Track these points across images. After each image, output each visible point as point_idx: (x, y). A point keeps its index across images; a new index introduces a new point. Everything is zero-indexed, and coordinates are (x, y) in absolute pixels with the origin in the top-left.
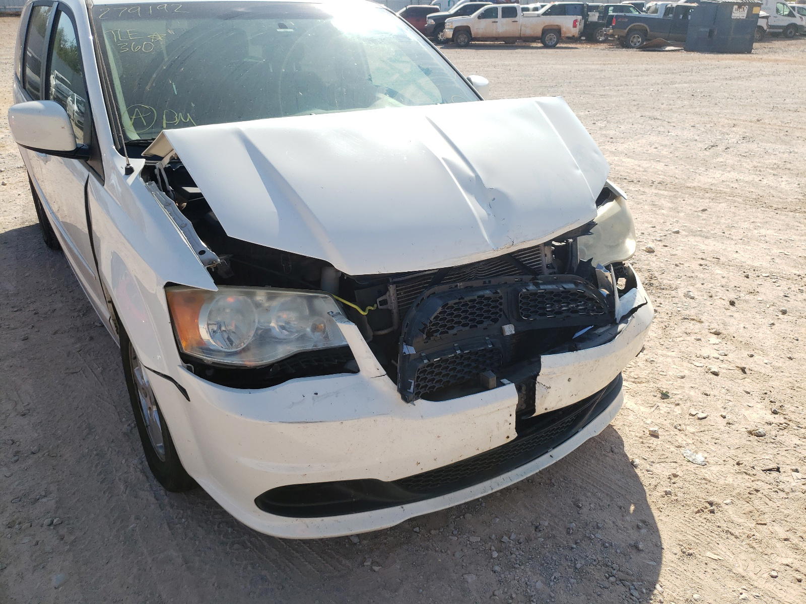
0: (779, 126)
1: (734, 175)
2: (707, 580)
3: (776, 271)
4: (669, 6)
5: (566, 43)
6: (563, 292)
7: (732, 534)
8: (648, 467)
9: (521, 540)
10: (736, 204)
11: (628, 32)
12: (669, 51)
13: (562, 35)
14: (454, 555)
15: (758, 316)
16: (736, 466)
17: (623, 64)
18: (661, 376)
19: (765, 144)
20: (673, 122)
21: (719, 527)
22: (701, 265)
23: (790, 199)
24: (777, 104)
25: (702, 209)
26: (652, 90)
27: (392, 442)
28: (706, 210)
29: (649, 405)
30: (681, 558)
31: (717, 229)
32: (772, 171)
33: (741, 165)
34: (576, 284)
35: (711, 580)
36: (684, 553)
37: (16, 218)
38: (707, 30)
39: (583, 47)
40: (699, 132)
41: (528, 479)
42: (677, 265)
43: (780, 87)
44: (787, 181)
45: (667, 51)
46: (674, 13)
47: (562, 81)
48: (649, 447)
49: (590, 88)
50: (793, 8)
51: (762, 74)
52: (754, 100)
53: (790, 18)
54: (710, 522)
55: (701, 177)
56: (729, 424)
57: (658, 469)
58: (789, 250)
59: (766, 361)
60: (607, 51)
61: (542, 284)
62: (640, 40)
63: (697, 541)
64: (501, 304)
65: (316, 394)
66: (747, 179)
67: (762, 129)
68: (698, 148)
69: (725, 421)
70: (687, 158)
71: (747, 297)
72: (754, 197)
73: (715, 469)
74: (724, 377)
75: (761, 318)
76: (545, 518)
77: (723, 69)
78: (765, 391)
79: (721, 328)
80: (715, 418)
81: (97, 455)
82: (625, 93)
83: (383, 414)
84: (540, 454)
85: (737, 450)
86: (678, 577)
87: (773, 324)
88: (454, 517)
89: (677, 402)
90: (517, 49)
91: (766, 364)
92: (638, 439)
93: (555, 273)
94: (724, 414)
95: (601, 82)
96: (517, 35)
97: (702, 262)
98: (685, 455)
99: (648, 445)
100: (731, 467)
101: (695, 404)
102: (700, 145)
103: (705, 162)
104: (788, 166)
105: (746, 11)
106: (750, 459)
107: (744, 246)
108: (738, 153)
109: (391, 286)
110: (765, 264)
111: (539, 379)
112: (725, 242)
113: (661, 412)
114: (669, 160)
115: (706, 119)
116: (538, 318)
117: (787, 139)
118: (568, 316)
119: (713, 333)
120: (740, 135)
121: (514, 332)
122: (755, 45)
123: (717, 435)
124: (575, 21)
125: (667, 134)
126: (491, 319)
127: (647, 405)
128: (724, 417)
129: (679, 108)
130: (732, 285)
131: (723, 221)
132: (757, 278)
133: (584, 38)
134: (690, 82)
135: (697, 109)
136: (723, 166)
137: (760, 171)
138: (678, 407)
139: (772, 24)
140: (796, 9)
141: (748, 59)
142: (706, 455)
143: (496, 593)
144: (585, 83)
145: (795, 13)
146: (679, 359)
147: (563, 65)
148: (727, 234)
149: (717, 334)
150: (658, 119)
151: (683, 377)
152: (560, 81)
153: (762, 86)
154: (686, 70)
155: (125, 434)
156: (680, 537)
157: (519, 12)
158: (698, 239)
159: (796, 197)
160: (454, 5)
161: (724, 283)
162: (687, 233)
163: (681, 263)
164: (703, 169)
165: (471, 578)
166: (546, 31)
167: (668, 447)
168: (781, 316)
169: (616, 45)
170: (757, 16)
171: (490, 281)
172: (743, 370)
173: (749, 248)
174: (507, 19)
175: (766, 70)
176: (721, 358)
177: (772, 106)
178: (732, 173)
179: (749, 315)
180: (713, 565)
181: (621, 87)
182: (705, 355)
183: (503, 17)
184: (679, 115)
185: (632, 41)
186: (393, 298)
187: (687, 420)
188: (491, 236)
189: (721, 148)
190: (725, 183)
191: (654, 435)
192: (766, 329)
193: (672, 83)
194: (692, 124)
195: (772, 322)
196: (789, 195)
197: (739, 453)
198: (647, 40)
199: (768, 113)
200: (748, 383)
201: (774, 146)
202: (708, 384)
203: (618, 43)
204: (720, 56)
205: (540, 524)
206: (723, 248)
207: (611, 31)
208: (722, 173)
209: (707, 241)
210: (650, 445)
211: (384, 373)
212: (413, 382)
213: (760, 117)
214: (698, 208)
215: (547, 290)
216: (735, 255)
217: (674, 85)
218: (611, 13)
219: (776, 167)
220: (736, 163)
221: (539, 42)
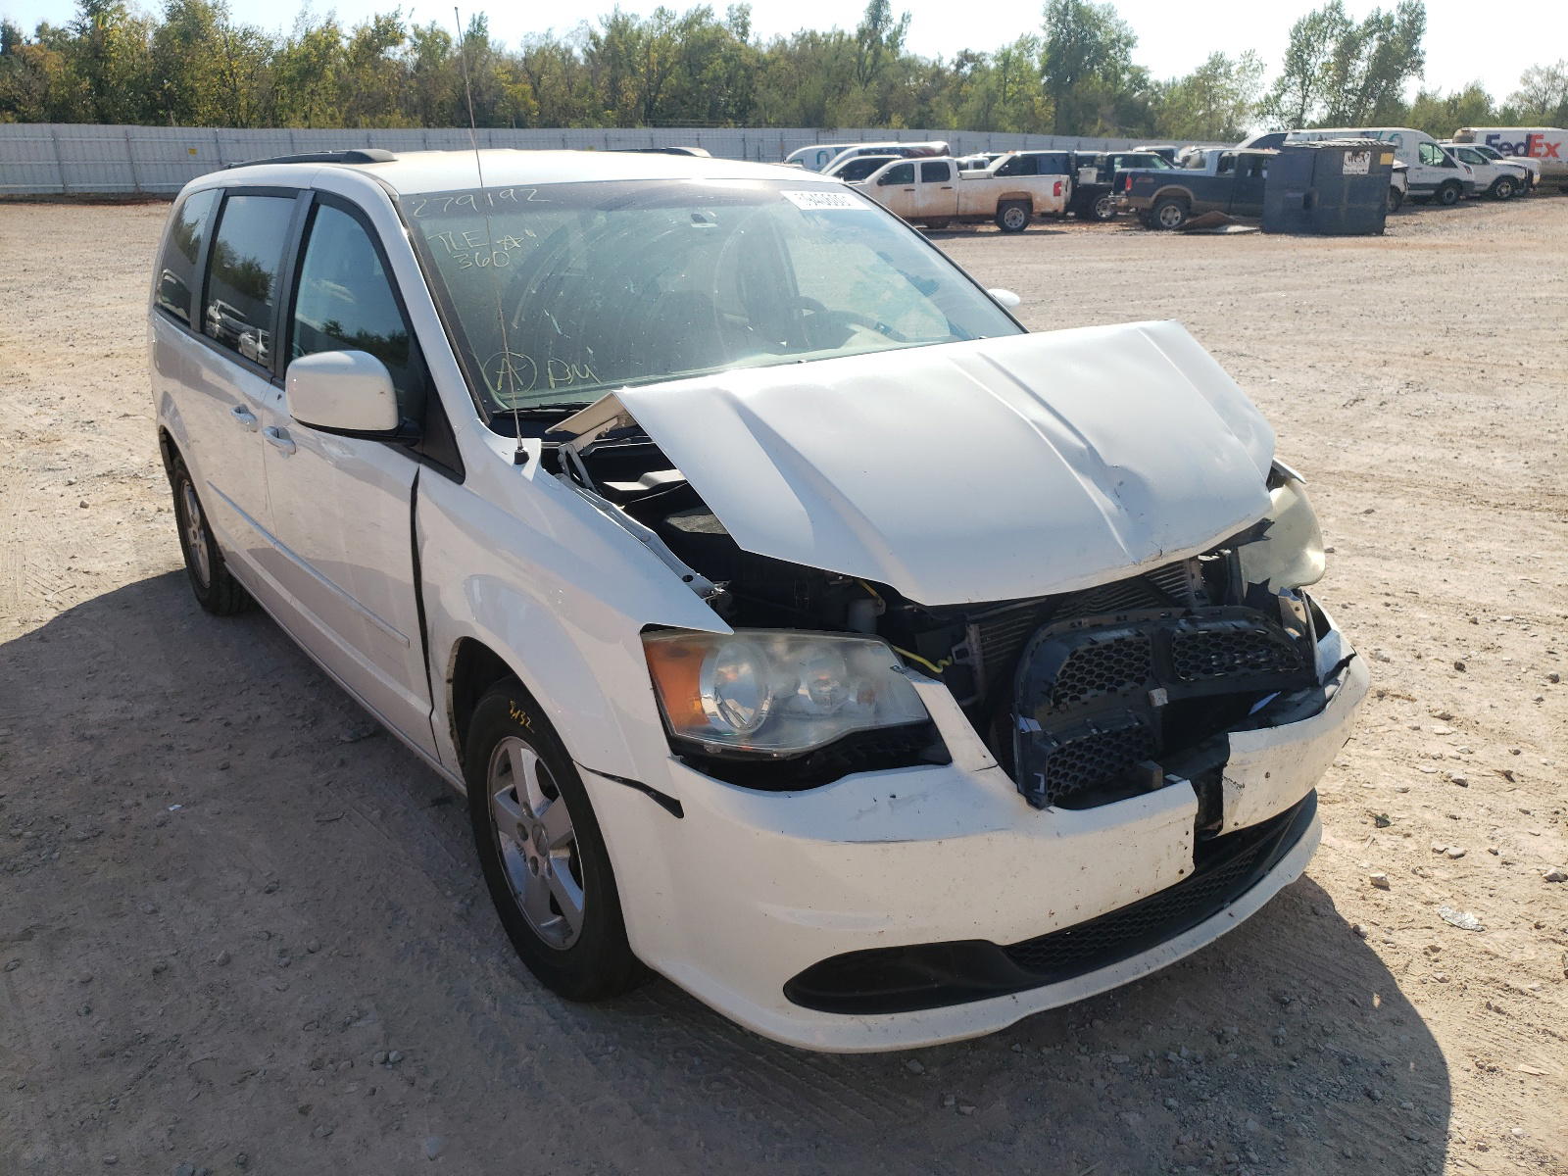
0: (1465, 362)
1: (1406, 450)
2: (1529, 1105)
3: (1522, 610)
4: (1226, 154)
5: (1042, 223)
6: (1236, 633)
7: (1554, 1035)
8: (1386, 937)
9: (1199, 1058)
10: (1423, 499)
11: (1155, 201)
12: (1235, 233)
13: (1036, 210)
14: (1092, 1085)
15: (1509, 687)
16: (1535, 931)
17: (1155, 259)
18: (1366, 791)
19: (1450, 395)
20: (1274, 360)
21: (1529, 1025)
22: (1388, 605)
23: (1518, 489)
24: (1454, 323)
25: (1365, 509)
26: (1220, 303)
27: (1015, 877)
28: (1373, 511)
29: (1357, 837)
30: (1479, 1077)
31: (1401, 544)
32: (1473, 442)
33: (1414, 431)
34: (1251, 621)
35: (1535, 1106)
36: (1482, 1067)
37: (128, 564)
38: (1301, 195)
39: (1073, 231)
40: (1324, 376)
41: (1183, 962)
42: (1344, 607)
43: (1451, 294)
44: (1503, 457)
45: (1230, 234)
46: (1236, 166)
47: (1052, 292)
48: (1378, 906)
49: (1105, 304)
50: (1451, 150)
51: (1414, 271)
52: (1409, 318)
53: (1446, 170)
54: (1513, 1018)
55: (1347, 454)
56: (1506, 863)
57: (1401, 938)
58: (1536, 575)
59: (1544, 761)
60: (1120, 236)
61: (1201, 621)
62: (1178, 214)
63: (1499, 1049)
64: (1147, 653)
65: (894, 797)
66: (1431, 456)
67: (1438, 369)
68: (1331, 404)
69: (1497, 860)
70: (1315, 422)
71: (1483, 656)
72: (1452, 486)
73: (1499, 935)
74: (1478, 789)
75: (1517, 690)
76: (1230, 1023)
77: (1341, 264)
78: (1556, 809)
79: (1450, 709)
80: (1478, 854)
81: (423, 951)
82: (1173, 311)
83: (1002, 829)
84: (1213, 911)
85: (1531, 905)
86: (1480, 1104)
87: (1540, 699)
88: (1074, 1026)
89: (1405, 832)
90: (954, 237)
91: (1545, 764)
92: (1354, 892)
93: (1207, 605)
94: (1494, 848)
95: (1124, 293)
96: (952, 212)
97: (1388, 600)
98: (1443, 916)
99: (1374, 902)
100: (1524, 930)
101: (1439, 833)
102: (1332, 399)
103: (1348, 429)
104: (1500, 431)
105: (1368, 161)
106: (1556, 918)
107: (1454, 571)
108: (1405, 412)
109: (972, 626)
110: (1500, 601)
111: (1226, 772)
112: (1419, 565)
113: (1383, 848)
114: (1283, 426)
115: (1331, 353)
116: (1202, 676)
117: (1487, 384)
118: (1244, 674)
119: (1439, 717)
120: (1400, 380)
121: (1166, 702)
122: (1390, 220)
123: (1490, 883)
124: (1058, 185)
125: (1268, 381)
126: (1135, 678)
127: (1355, 838)
128: (1496, 854)
129: (1277, 335)
130: (1451, 636)
131: (1406, 528)
132: (1493, 624)
133: (1072, 214)
134: (1285, 288)
135: (1312, 336)
136: (1384, 434)
137: (1451, 441)
138: (1409, 839)
139: (1413, 182)
140: (1456, 153)
141: (1381, 246)
142: (1480, 915)
143: (1183, 1139)
144: (1093, 295)
145: (1455, 160)
146: (1391, 762)
147: (1046, 263)
148: (1420, 550)
149: (1446, 718)
150: (1245, 355)
151: (1405, 791)
152: (1047, 293)
153: (1417, 293)
154: (1273, 266)
155: (460, 917)
156: (1470, 1044)
157: (953, 170)
158: (1369, 561)
159: (1526, 485)
160: (828, 161)
161: (1436, 635)
162: (1348, 553)
163: (1352, 602)
164: (1350, 441)
165: (1133, 1119)
166: (1004, 204)
167: (1410, 903)
168: (1550, 686)
169: (1136, 224)
170: (1390, 169)
171: (1125, 617)
172: (1508, 775)
173: (1467, 573)
174: (932, 184)
175: (1418, 264)
176: (1464, 757)
177: (1444, 327)
178: (1403, 446)
179: (1495, 686)
180: (1534, 1083)
181: (1162, 301)
182: (1436, 753)
183: (925, 180)
184: (1282, 347)
185: (1164, 218)
186: (975, 647)
187: (1431, 860)
188: (1127, 541)
189: (1371, 404)
190: (1394, 464)
191: (1381, 885)
192: (1528, 706)
193: (1255, 290)
194: (1309, 363)
195: (1539, 696)
196: (1513, 482)
197: (1536, 909)
198: (1190, 215)
199: (1440, 339)
200: (1521, 798)
201: (1464, 397)
202: (1452, 801)
203: (1137, 220)
204: (1331, 240)
205: (1224, 1032)
206: (1420, 574)
207: (1124, 200)
208: (1385, 446)
209: (1387, 565)
210: (1377, 902)
211: (994, 762)
212: (1042, 776)
213: (1427, 346)
214: (1357, 508)
215: (1213, 632)
216: (1444, 587)
217: (1258, 295)
218: (1118, 169)
219: (1476, 434)
220: (1405, 429)
221: (991, 224)
